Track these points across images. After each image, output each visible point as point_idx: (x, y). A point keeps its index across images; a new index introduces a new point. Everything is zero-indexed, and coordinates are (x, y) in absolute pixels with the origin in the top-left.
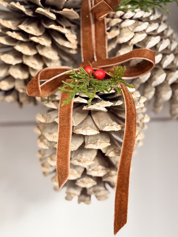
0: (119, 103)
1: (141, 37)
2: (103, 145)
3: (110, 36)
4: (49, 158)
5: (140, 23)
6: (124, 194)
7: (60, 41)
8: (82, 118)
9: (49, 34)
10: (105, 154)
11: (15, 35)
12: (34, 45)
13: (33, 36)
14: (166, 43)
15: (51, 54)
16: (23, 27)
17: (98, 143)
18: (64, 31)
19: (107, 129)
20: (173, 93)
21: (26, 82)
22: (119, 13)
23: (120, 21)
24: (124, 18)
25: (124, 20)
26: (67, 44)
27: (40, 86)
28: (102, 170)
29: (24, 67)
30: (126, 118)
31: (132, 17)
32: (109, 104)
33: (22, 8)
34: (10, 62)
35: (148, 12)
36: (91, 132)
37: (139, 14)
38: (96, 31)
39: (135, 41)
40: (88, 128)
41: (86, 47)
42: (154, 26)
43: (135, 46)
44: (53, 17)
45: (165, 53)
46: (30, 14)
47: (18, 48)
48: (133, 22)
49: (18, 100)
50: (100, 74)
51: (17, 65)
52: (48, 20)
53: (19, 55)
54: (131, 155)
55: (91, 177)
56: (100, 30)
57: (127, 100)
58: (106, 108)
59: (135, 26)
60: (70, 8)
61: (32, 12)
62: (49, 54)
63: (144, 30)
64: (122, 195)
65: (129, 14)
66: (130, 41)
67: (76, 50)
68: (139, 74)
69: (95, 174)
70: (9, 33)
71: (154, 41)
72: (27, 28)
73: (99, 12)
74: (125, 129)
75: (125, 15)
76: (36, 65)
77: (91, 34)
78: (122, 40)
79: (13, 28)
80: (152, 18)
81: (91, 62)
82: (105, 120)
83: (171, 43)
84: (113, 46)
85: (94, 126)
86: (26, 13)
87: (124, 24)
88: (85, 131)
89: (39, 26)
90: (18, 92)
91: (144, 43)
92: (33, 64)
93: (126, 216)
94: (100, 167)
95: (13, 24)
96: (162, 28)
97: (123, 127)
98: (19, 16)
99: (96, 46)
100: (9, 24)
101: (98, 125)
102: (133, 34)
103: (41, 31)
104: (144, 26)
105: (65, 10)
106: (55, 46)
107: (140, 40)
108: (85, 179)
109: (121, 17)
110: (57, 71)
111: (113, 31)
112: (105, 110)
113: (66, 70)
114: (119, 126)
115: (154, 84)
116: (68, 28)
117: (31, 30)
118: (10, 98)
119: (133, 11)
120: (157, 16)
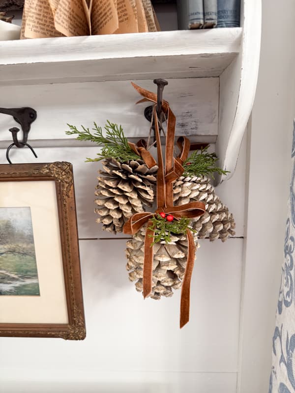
0: (184, 239)
1: (195, 194)
2: (173, 267)
3: (175, 192)
4: (135, 273)
5: (195, 184)
6: (186, 300)
7: (144, 195)
8: (158, 248)
9: (136, 190)
10: (173, 272)
11: (114, 191)
12: (126, 197)
13: (126, 192)
14: (211, 197)
15: (137, 203)
16: (120, 186)
17: (170, 265)
18: (147, 189)
19: (176, 256)
20: (214, 228)
21: (120, 219)
22: (182, 178)
23: (182, 182)
24: (185, 180)
25: (185, 182)
26: (148, 197)
27: (132, 225)
28: (170, 281)
29: (119, 210)
30: (188, 246)
31: (190, 180)
32: (177, 239)
33: (120, 175)
34: (111, 208)
35: (200, 177)
36: (165, 259)
37: (195, 178)
38: (166, 188)
39: (192, 196)
40: (163, 256)
41: (160, 198)
42: (204, 186)
43: (191, 199)
44: (140, 180)
45: (210, 203)
46: (124, 177)
47: (116, 199)
48: (190, 184)
49: (114, 229)
50: (170, 218)
51: (115, 209)
52: (135, 181)
53: (116, 203)
54: (191, 274)
55: (163, 286)
56: (169, 188)
57: (189, 237)
58: (175, 242)
59: (192, 186)
60: (151, 175)
61: (125, 177)
62: (136, 203)
63: (198, 189)
64: (185, 301)
65: (188, 179)
66: (189, 196)
67: (153, 199)
68: (194, 217)
69: (166, 284)
70: (111, 190)
71: (205, 196)
72: (123, 188)
73: (171, 179)
74: (188, 256)
75: (186, 179)
76: (128, 211)
77: (163, 190)
78: (183, 195)
79: (114, 187)
80: (202, 181)
81: (163, 208)
82: (174, 249)
83: (214, 196)
84: (177, 198)
85: (166, 253)
86: (123, 178)
87: (184, 185)
88: (161, 258)
89: (130, 185)
90: (114, 226)
91: (198, 197)
92: (126, 209)
93: (188, 316)
94: (170, 279)
95: (113, 183)
96: (209, 187)
97: (186, 255)
98: (118, 179)
99: (166, 198)
100: (111, 184)
101: (169, 252)
102: (190, 191)
103: (131, 189)
104: (197, 186)
105: (148, 176)
106: (140, 197)
107: (196, 196)
108: (159, 287)
109: (183, 180)
110: (141, 215)
111: (177, 189)
112: (175, 244)
113: (147, 214)
114: (183, 254)
115: (203, 222)
116: (149, 186)
117: (126, 188)
118: (109, 229)
119: (190, 177)
120: (205, 179)
